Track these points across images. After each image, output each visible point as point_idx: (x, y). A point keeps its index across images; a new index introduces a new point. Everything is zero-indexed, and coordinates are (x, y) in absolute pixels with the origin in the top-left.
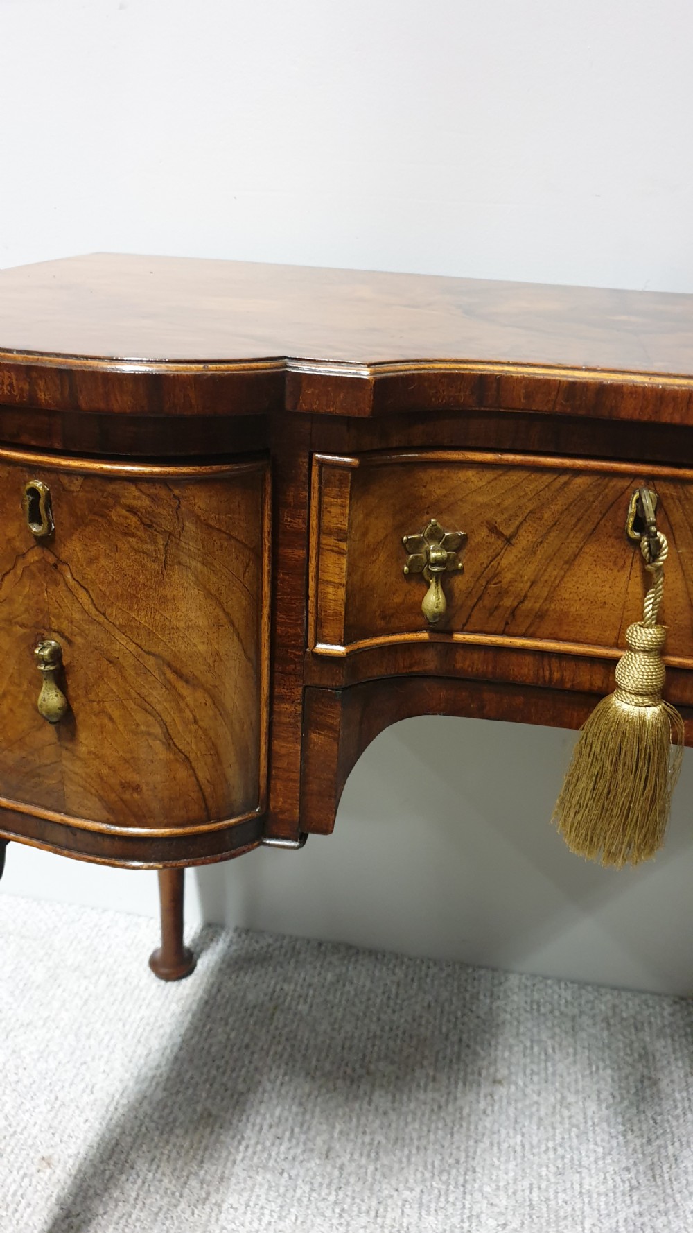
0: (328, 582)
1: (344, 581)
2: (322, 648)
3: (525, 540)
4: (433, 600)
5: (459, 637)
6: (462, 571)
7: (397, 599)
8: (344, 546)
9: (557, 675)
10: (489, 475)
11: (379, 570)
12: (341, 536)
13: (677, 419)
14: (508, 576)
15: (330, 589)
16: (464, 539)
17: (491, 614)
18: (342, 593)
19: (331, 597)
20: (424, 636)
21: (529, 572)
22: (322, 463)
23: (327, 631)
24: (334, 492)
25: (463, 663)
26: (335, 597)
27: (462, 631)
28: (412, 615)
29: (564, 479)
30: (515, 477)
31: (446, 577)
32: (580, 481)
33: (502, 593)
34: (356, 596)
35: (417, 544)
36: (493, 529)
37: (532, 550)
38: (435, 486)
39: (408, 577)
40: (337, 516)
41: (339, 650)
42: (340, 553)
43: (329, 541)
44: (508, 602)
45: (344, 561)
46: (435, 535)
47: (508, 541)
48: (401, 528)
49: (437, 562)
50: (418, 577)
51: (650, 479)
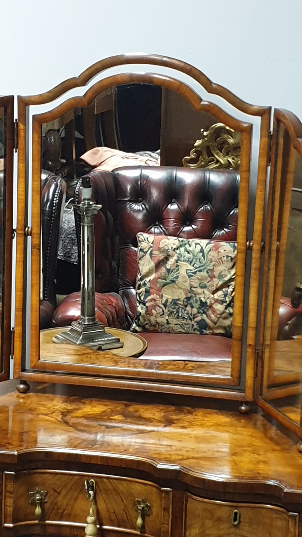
0: (8, 506)
1: (12, 505)
2: (6, 525)
3: (63, 493)
4: (38, 510)
5: (47, 522)
6: (47, 502)
7: (28, 511)
8: (12, 496)
9: (76, 533)
10: (52, 476)
11: (22, 502)
12: (11, 493)
13: (95, 462)
14: (59, 504)
15: (8, 508)
16: (47, 493)
17: (56, 515)
18: (11, 509)
19: (8, 510)
20: (37, 522)
21: (65, 502)
22: (6, 474)
23: (7, 520)
24: (9, 481)
25: (50, 530)
26: (10, 510)
27: (49, 520)
28: (33, 516)
29: (72, 477)
30: (59, 476)
31: (42, 504)
32: (76, 477)
33: (58, 509)
34: (16, 510)
35: (34, 495)
36: (55, 490)
37: (65, 496)
38: (38, 479)
39: (32, 504)
40: (10, 487)
41: (11, 525)
42: (11, 497)
43: (8, 494)
44: (60, 511)
45: (12, 500)
46: (38, 492)
47: (59, 493)
48: (29, 490)
49: (38, 500)
50: (34, 504)
51: (93, 477)
